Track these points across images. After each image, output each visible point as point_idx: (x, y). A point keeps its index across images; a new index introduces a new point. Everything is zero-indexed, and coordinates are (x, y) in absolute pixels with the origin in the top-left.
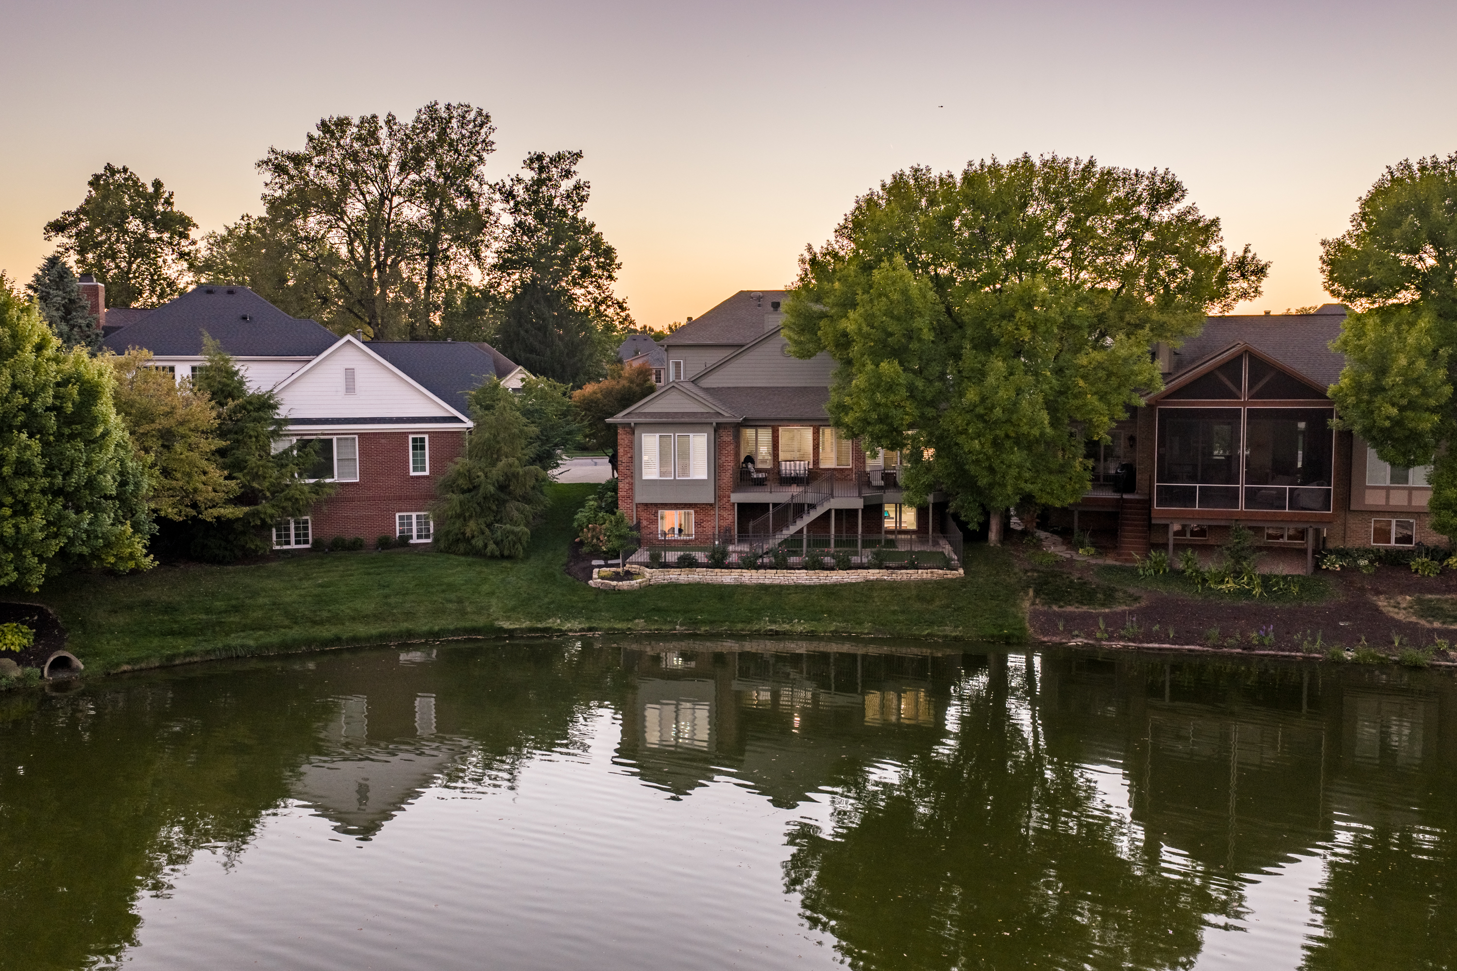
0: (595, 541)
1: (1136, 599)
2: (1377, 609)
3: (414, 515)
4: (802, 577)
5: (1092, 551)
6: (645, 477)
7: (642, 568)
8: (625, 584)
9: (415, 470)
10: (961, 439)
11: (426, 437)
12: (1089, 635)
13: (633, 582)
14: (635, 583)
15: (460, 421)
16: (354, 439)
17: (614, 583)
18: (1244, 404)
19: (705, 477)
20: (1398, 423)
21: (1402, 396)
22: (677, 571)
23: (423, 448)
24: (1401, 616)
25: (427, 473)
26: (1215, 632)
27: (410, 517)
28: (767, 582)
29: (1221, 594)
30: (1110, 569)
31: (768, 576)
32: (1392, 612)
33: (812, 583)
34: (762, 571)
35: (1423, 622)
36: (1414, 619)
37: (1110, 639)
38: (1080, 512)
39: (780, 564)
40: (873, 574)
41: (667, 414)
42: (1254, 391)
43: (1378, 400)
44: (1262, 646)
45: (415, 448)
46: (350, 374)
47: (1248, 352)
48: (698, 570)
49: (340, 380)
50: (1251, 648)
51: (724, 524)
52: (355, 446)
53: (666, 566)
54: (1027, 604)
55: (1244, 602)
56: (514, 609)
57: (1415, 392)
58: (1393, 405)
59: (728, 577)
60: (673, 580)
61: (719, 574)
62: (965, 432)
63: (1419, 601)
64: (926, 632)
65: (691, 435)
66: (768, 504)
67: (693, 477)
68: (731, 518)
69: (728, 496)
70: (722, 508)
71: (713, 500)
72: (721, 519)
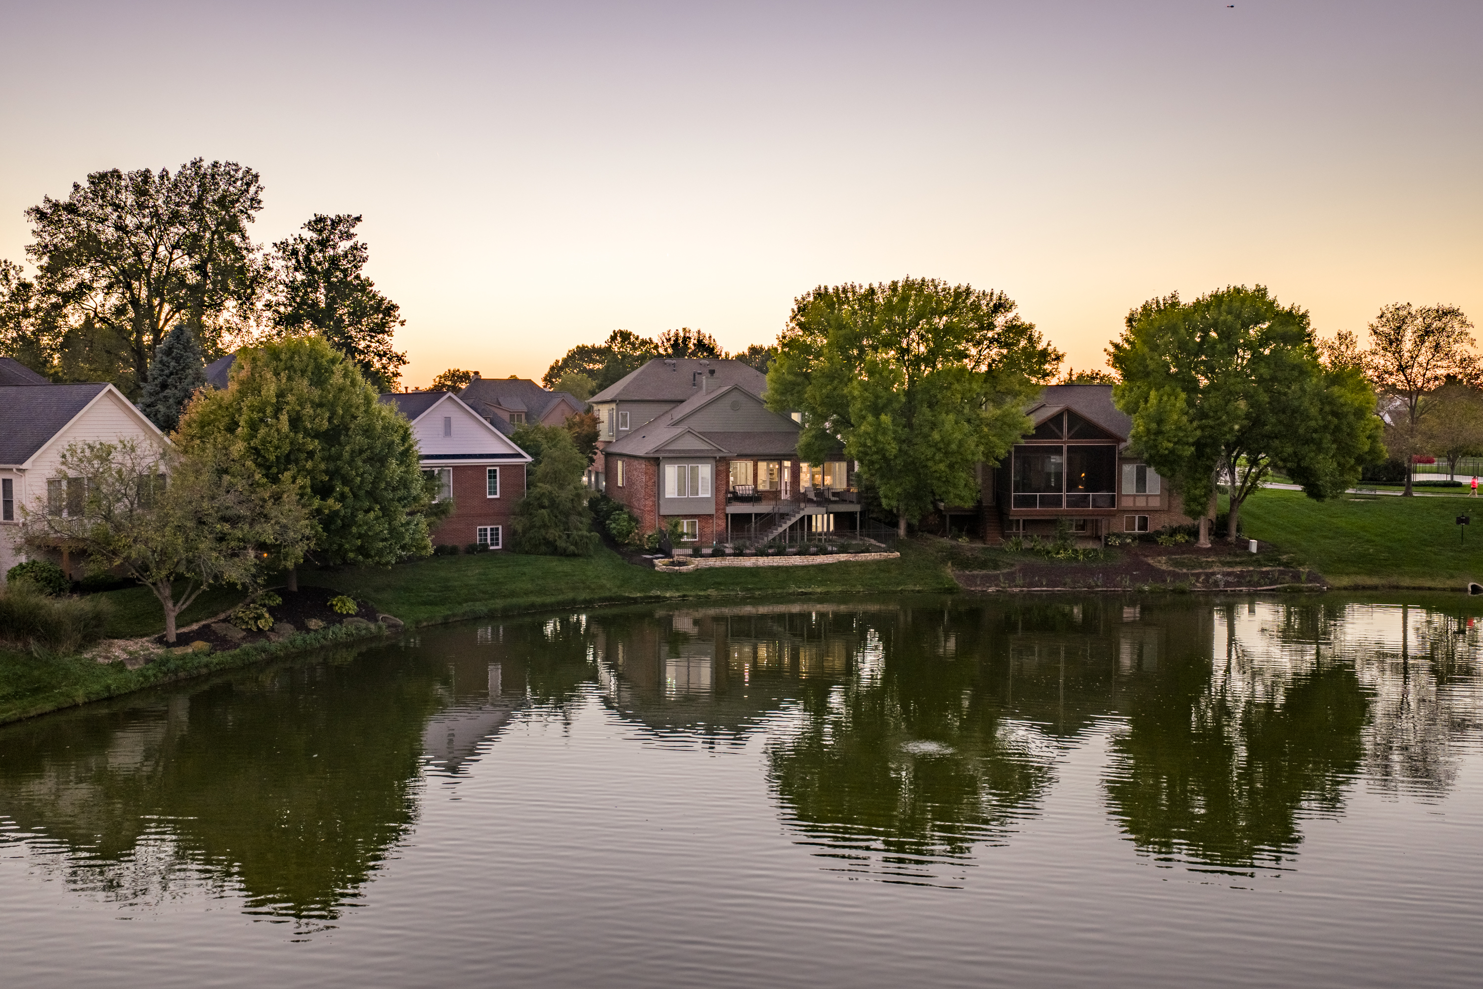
1: (1012, 565)
2: (1149, 565)
3: (489, 528)
4: (797, 560)
5: (967, 539)
6: (667, 497)
7: (689, 558)
8: (684, 569)
9: (490, 494)
10: (930, 464)
11: (498, 469)
12: (996, 586)
13: (690, 567)
14: (691, 567)
15: (522, 457)
16: (449, 471)
17: (677, 568)
18: (1064, 443)
19: (709, 496)
20: (1172, 452)
21: (1175, 436)
22: (714, 559)
23: (495, 477)
24: (1164, 567)
25: (498, 496)
26: (1068, 580)
27: (486, 530)
28: (775, 564)
29: (1061, 560)
30: (985, 549)
31: (775, 561)
32: (1158, 565)
33: (804, 564)
34: (771, 558)
35: (1177, 570)
36: (1171, 568)
37: (1010, 587)
38: (951, 516)
39: (780, 553)
40: (843, 557)
41: (684, 451)
42: (1070, 435)
43: (1160, 438)
44: (1097, 586)
45: (490, 478)
46: (448, 422)
47: (1069, 411)
48: (727, 558)
49: (440, 425)
50: (1092, 587)
51: (720, 529)
52: (449, 476)
53: (702, 556)
54: (949, 571)
55: (1075, 564)
56: (622, 586)
57: (1181, 434)
58: (1169, 441)
59: (748, 562)
60: (717, 565)
61: (742, 560)
62: (932, 458)
63: (1170, 559)
64: (900, 589)
65: (700, 466)
66: (750, 515)
67: (700, 496)
68: (724, 525)
69: (724, 509)
70: (718, 518)
71: (713, 512)
72: (718, 525)
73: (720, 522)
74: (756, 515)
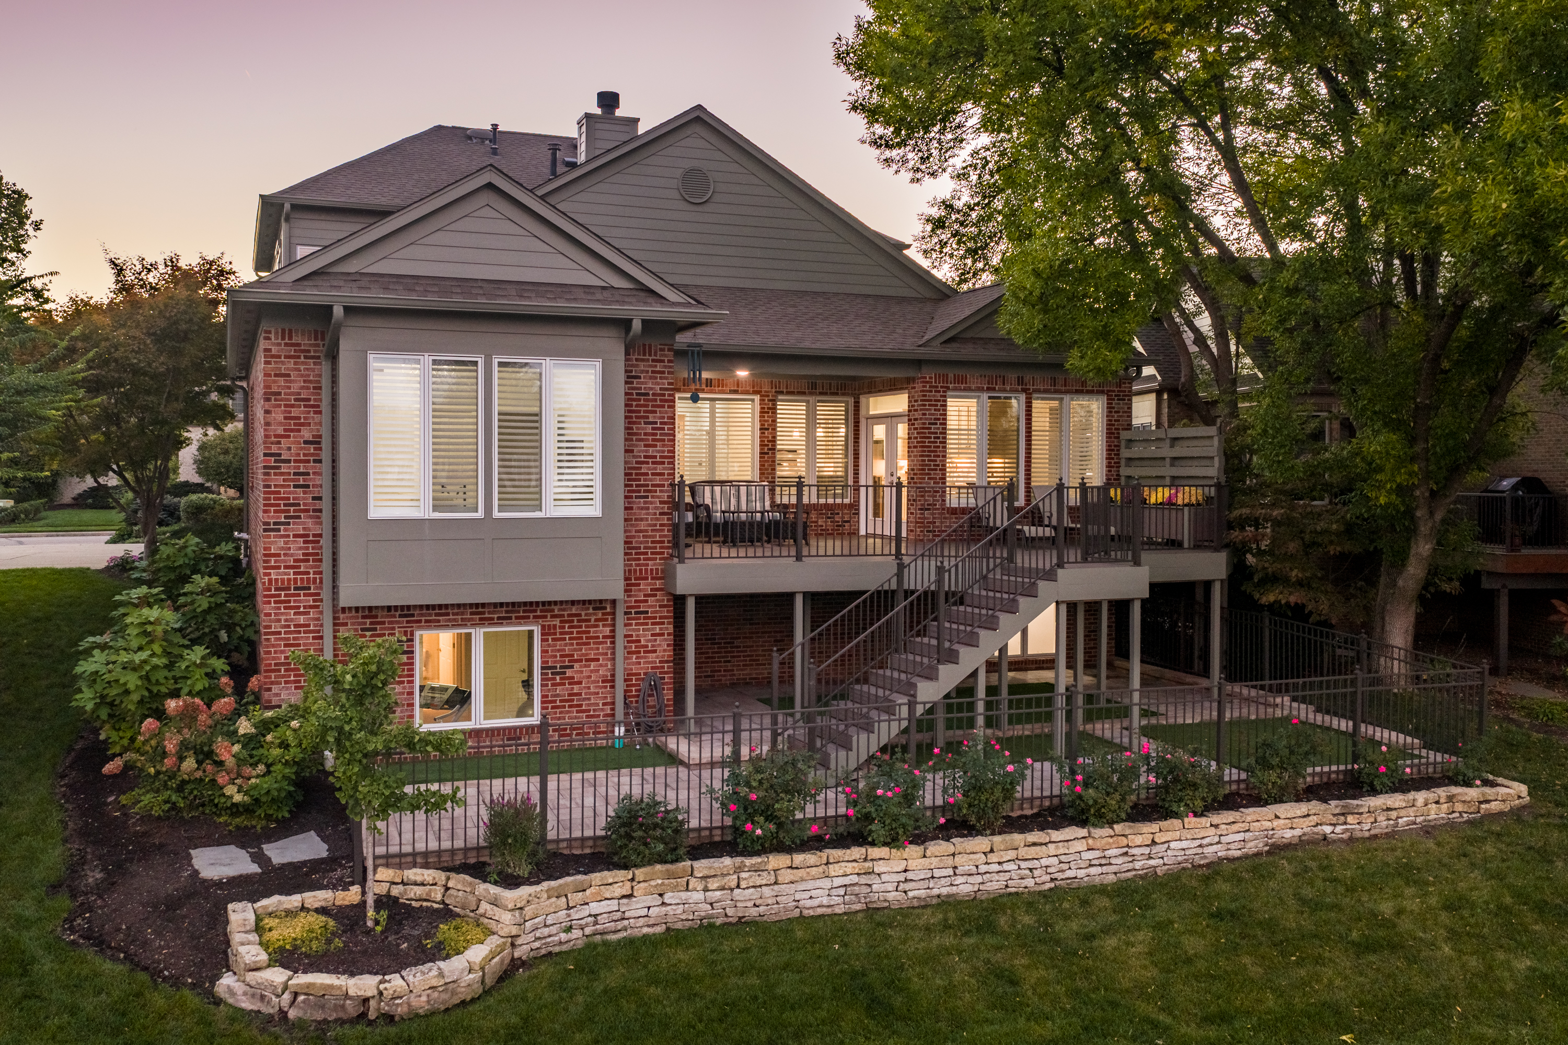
0: (190, 764)
6: (375, 512)
7: (459, 881)
19: (594, 510)
22: (617, 881)
31: (965, 863)
34: (938, 847)
41: (467, 285)
48: (702, 866)
51: (642, 666)
60: (605, 923)
61: (787, 876)
65: (548, 364)
66: (787, 598)
67: (551, 510)
68: (664, 648)
69: (667, 575)
70: (636, 613)
71: (614, 589)
72: (635, 648)
73: (644, 635)
74: (813, 598)
